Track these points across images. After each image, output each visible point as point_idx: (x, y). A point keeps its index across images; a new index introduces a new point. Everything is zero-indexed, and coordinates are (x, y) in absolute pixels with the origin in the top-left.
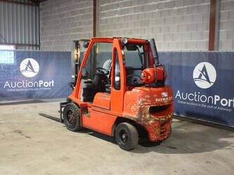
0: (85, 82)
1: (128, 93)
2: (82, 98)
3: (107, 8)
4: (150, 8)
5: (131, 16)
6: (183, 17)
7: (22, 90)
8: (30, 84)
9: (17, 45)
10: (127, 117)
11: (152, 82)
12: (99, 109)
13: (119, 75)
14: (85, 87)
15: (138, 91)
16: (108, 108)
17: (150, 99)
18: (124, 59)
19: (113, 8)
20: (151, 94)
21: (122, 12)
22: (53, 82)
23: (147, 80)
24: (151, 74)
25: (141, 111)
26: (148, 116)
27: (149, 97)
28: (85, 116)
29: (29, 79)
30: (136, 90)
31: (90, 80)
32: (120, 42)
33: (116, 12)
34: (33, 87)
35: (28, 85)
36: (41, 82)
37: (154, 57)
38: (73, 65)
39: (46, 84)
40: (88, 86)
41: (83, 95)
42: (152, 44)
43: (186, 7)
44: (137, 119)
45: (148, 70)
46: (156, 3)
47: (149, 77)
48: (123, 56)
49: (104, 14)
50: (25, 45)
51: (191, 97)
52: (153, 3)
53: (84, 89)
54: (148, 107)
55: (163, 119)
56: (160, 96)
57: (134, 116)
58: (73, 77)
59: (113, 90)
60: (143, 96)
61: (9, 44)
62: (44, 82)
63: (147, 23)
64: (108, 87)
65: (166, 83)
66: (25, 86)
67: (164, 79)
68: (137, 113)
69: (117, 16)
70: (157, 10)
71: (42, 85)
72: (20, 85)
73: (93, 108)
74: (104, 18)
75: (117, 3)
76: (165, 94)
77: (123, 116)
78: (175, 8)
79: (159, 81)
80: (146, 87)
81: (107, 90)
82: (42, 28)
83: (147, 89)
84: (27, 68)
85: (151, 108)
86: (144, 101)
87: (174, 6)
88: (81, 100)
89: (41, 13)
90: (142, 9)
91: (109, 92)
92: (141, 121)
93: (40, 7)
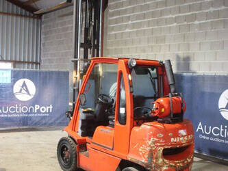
0: (84, 112)
1: (136, 129)
2: (80, 131)
3: (116, 21)
4: (167, 21)
5: (144, 30)
6: (206, 33)
7: (15, 115)
8: (25, 109)
9: (15, 63)
10: (133, 160)
11: (167, 116)
12: (99, 148)
13: (125, 106)
14: (83, 118)
15: (149, 127)
16: (111, 148)
17: (163, 138)
18: (131, 86)
19: (123, 21)
20: (165, 132)
21: (133, 26)
22: (51, 107)
23: (160, 113)
24: (166, 106)
25: (152, 153)
26: (161, 160)
27: (162, 136)
28: (82, 155)
29: (24, 103)
30: (146, 127)
31: (90, 109)
32: (126, 64)
33: (126, 26)
34: (28, 113)
35: (21, 110)
36: (37, 107)
37: (171, 83)
38: (71, 90)
39: (43, 110)
40: (87, 117)
41: (82, 128)
42: (167, 66)
43: (209, 21)
44: (146, 164)
45: (161, 100)
46: (174, 16)
47: (163, 110)
48: (130, 81)
49: (113, 29)
50: (24, 62)
51: (216, 132)
52: (170, 16)
53: (82, 120)
54: (161, 149)
55: (179, 164)
56: (176, 135)
57: (143, 160)
58: (71, 104)
59: (117, 124)
60: (154, 135)
61: (6, 61)
62: (40, 107)
63: (163, 40)
64: (112, 120)
65: (185, 116)
66: (18, 112)
67: (182, 112)
68: (146, 156)
69: (128, 30)
70: (175, 24)
71: (39, 110)
72: (12, 110)
73: (92, 145)
74: (113, 33)
75: (128, 15)
76: (183, 132)
77: (129, 159)
78: (197, 22)
79: (175, 115)
80: (159, 122)
81: (110, 122)
82: (44, 44)
83: (160, 126)
84: (21, 90)
85: (164, 150)
86: (156, 142)
87: (195, 20)
88: (78, 134)
89: (43, 26)
90: (158, 23)
91: (113, 126)
92: (151, 168)
93: (43, 20)
